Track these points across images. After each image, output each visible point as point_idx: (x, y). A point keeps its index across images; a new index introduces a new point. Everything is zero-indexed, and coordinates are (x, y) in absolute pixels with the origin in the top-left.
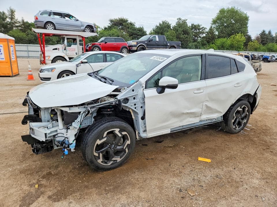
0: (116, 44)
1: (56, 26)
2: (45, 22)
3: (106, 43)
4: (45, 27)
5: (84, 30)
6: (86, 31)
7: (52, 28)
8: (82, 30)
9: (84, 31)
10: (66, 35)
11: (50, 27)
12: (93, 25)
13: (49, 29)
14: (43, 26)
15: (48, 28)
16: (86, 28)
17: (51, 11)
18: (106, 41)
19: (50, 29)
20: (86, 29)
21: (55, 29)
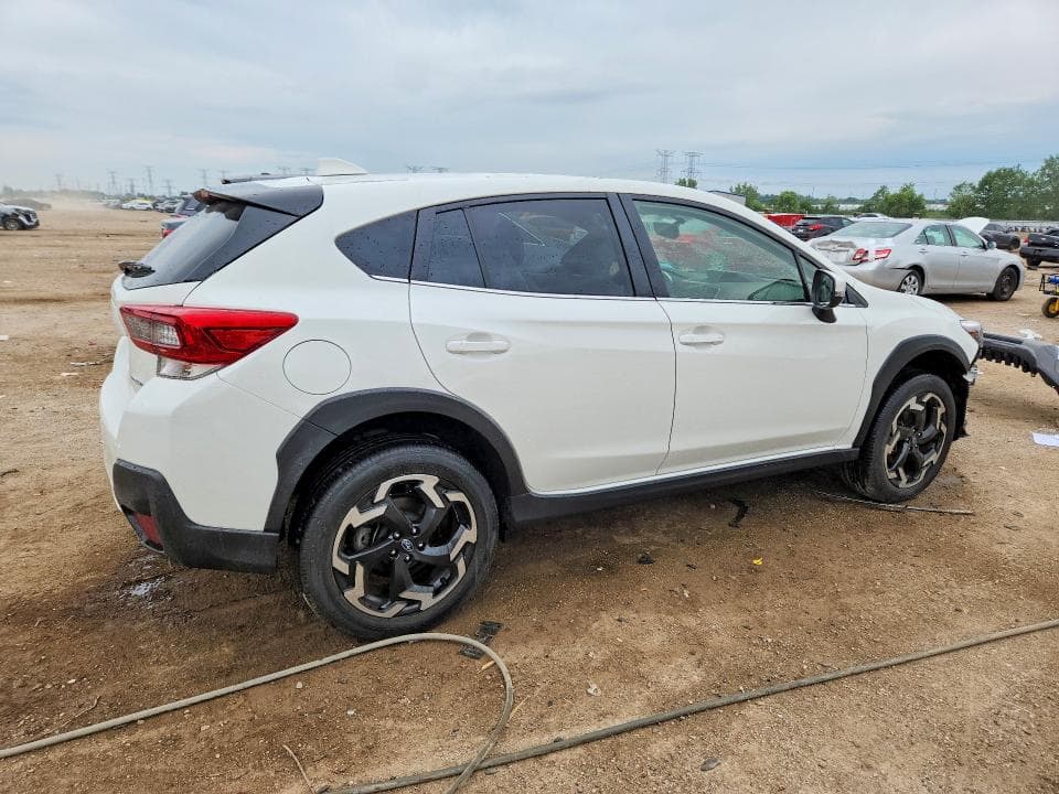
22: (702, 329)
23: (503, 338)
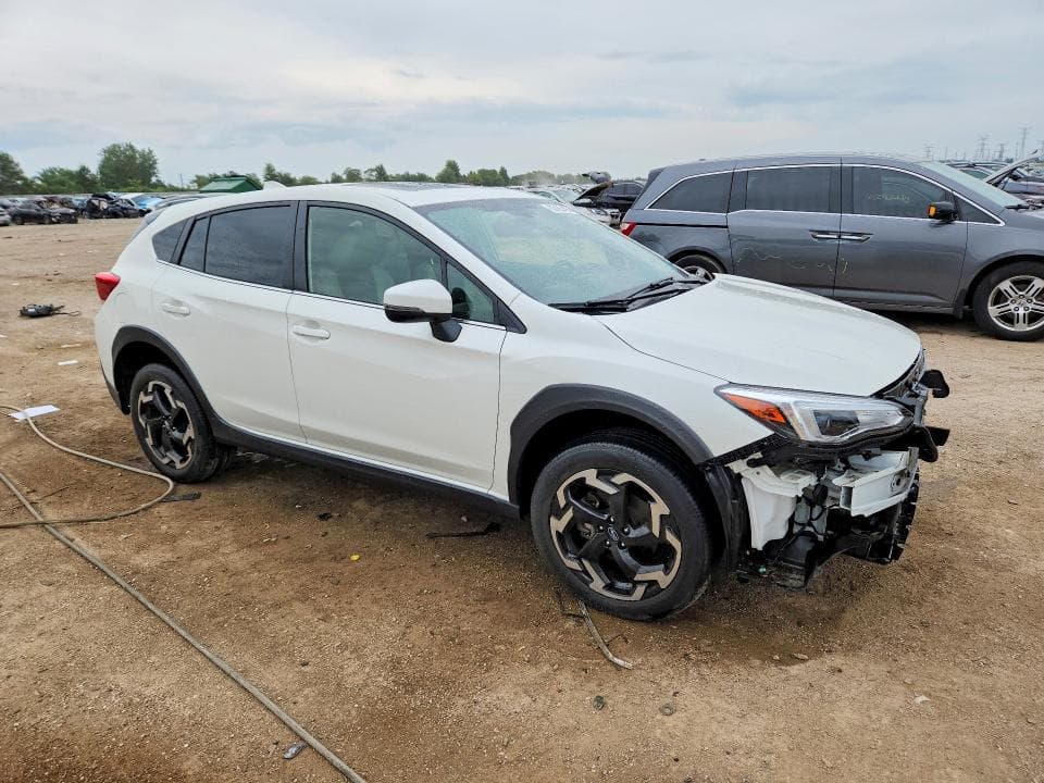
22: (313, 323)
23: (187, 306)
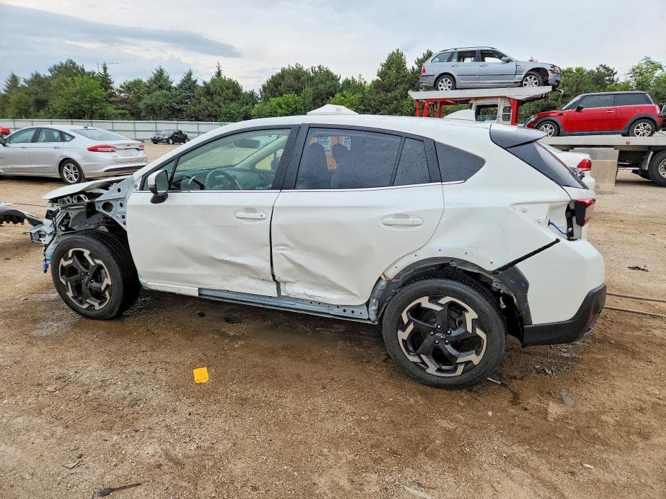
0: (613, 109)
1: (457, 82)
2: (436, 76)
3: (579, 109)
4: (435, 87)
5: (522, 82)
6: (525, 85)
7: (449, 87)
8: (516, 83)
9: (521, 84)
10: (476, 99)
11: (445, 84)
12: (548, 68)
13: (442, 89)
14: (432, 86)
15: (440, 88)
16: (528, 78)
17: (455, 49)
18: (581, 105)
19: (444, 89)
20: (527, 80)
21: (454, 88)
